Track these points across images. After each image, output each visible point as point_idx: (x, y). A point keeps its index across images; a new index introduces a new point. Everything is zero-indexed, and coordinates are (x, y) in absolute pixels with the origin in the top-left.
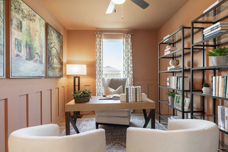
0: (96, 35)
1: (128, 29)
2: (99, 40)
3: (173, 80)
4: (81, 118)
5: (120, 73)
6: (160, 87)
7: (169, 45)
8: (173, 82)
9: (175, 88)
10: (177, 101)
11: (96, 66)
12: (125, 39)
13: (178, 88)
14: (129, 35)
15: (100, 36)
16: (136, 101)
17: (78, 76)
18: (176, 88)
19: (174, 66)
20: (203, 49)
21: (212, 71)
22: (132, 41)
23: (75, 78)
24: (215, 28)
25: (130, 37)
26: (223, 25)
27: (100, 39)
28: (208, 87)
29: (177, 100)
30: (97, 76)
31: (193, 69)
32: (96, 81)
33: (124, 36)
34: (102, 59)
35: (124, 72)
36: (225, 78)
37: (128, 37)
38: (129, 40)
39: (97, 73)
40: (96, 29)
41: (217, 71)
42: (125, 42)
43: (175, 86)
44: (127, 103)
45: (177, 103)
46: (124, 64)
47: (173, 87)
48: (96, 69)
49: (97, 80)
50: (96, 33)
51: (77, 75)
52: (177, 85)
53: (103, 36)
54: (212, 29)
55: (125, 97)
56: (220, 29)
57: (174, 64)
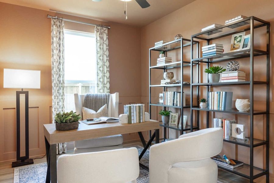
0: (52, 21)
1: (103, 20)
2: (58, 31)
3: (169, 96)
4: (33, 163)
5: (78, 85)
6: (151, 104)
7: (163, 53)
8: (169, 99)
9: (170, 105)
10: (172, 120)
11: (52, 73)
12: (98, 33)
13: (175, 105)
14: (105, 29)
15: (58, 24)
16: (140, 122)
17: (24, 91)
18: (172, 105)
19: (169, 80)
20: (198, 64)
21: (206, 86)
22: (108, 39)
23: (18, 94)
24: (211, 48)
25: (106, 31)
26: (218, 47)
27: (58, 29)
28: (205, 102)
29: (173, 118)
30: (53, 91)
31: (193, 84)
32: (52, 99)
33: (98, 29)
34: (63, 63)
35: (98, 84)
36: (219, 93)
37: (103, 32)
38: (105, 37)
39: (53, 85)
40: (50, 10)
41: (210, 86)
42: (98, 38)
43: (170, 103)
44: (130, 125)
45: (172, 122)
46: (97, 73)
47: (169, 103)
48: (52, 78)
49: (53, 97)
50: (51, 17)
51: (22, 89)
52: (174, 101)
53: (63, 25)
54: (210, 49)
55: (126, 118)
56: (215, 50)
57: (169, 78)
